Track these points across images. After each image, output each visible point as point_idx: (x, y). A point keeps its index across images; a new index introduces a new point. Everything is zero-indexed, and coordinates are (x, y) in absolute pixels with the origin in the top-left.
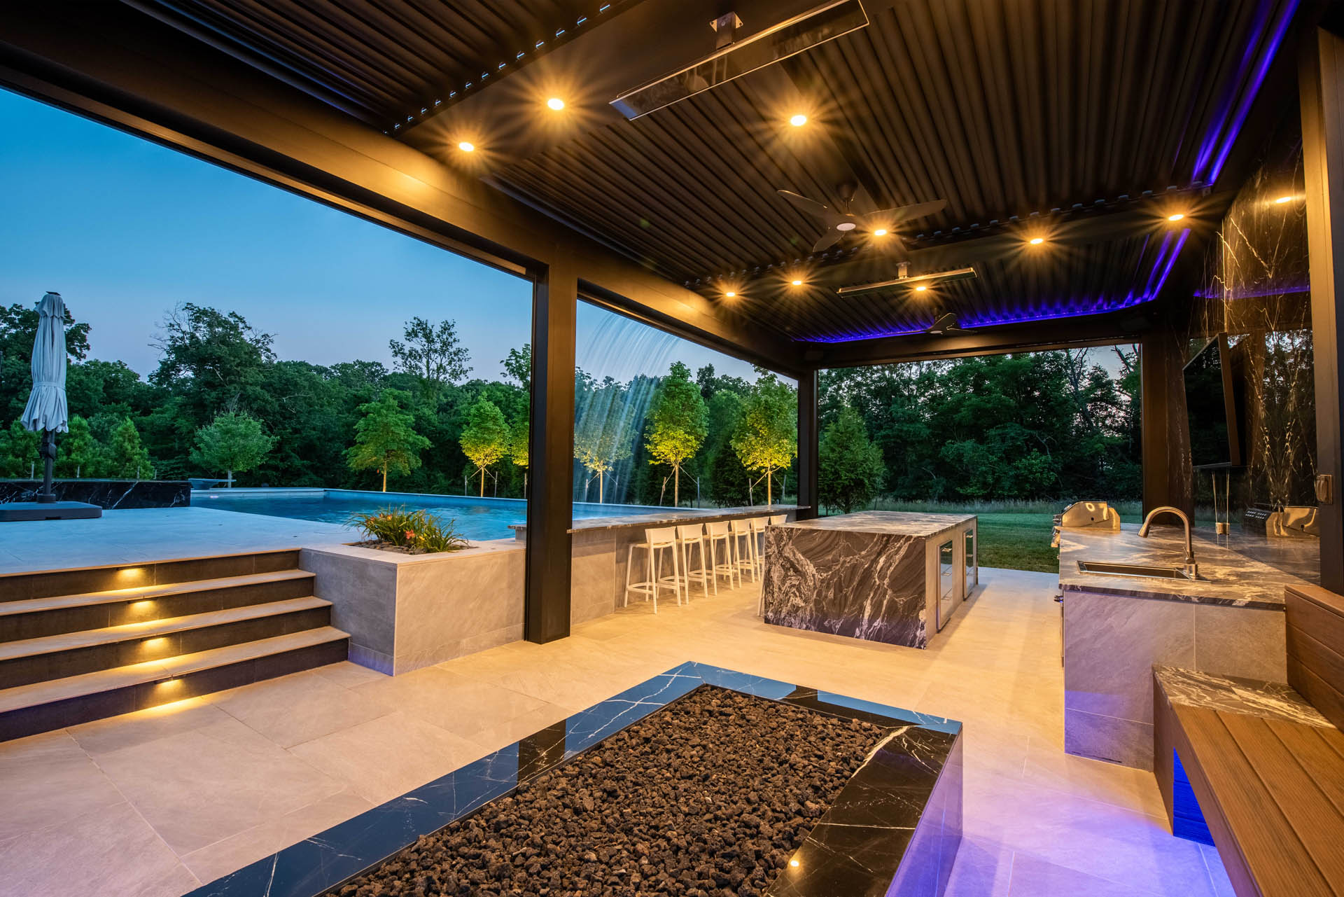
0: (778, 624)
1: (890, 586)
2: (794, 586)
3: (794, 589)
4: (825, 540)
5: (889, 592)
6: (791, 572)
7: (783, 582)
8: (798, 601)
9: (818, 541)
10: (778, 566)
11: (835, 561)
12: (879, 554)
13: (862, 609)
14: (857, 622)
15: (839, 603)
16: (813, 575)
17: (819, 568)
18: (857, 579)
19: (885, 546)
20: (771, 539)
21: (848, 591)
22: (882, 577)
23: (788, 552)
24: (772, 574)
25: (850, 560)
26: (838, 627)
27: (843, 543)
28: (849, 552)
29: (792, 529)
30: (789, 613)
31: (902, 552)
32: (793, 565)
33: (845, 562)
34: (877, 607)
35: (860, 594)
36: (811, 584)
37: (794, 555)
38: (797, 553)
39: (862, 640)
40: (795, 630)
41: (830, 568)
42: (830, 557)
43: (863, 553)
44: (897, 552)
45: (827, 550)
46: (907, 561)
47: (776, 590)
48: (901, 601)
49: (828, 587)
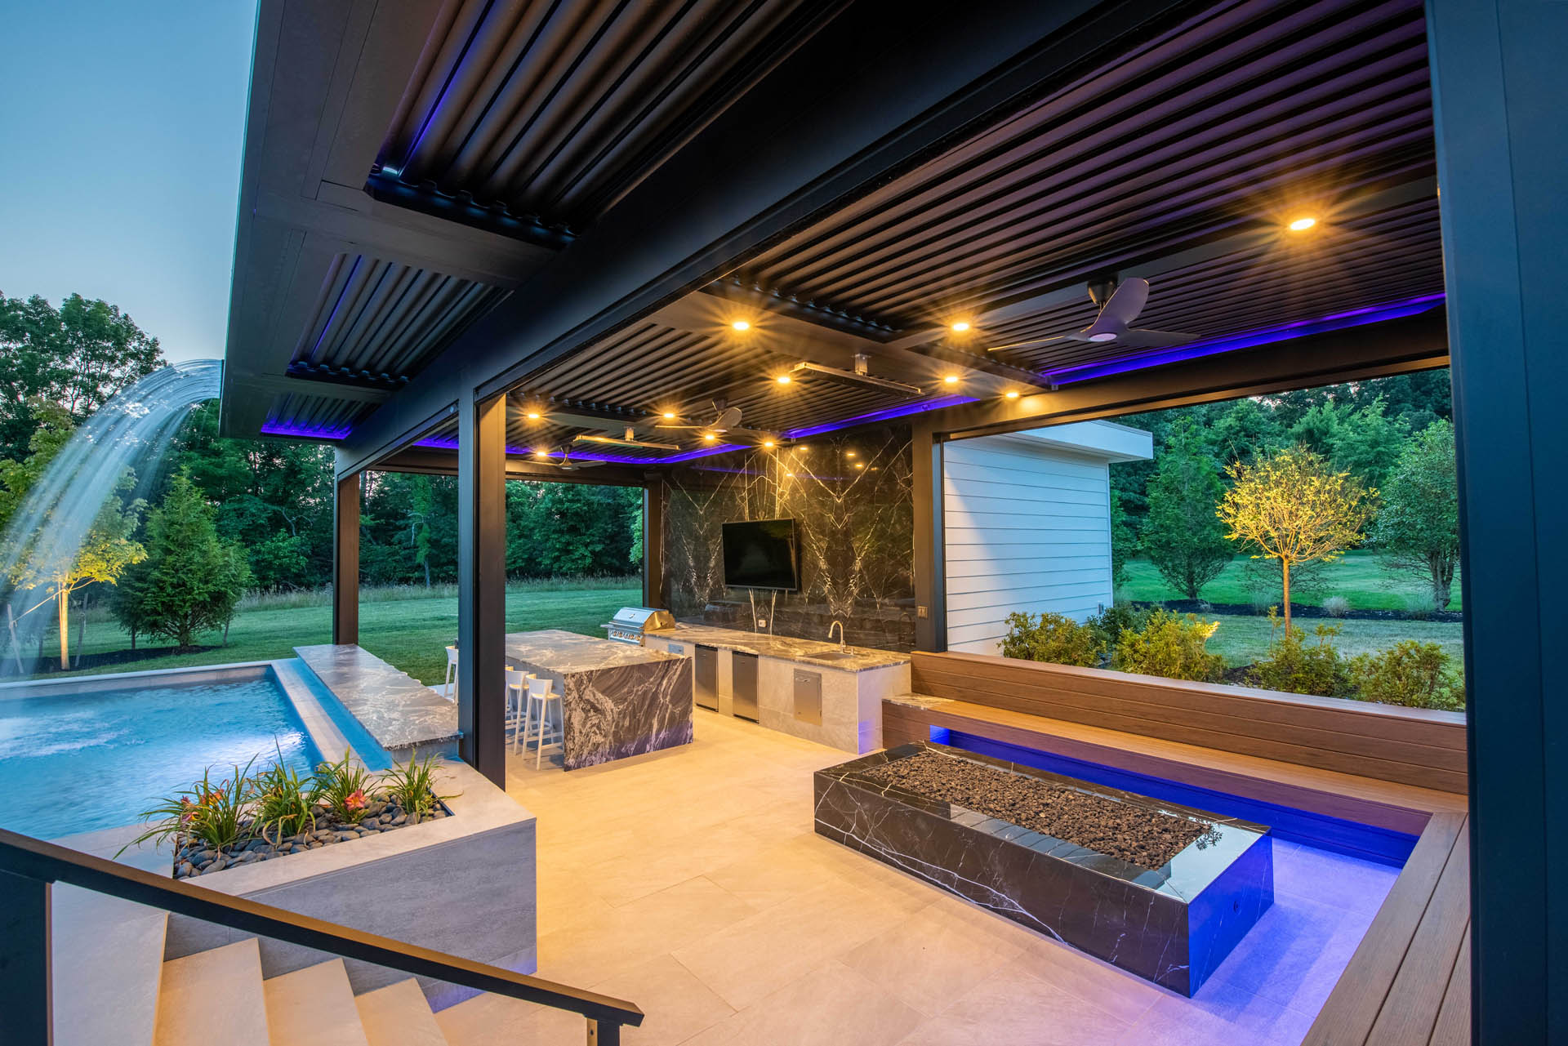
0: (579, 767)
1: (670, 701)
2: (593, 726)
3: (595, 728)
4: (621, 676)
5: (670, 706)
6: (592, 713)
7: (584, 725)
8: (599, 739)
9: (615, 678)
10: (579, 710)
11: (630, 692)
12: (663, 678)
13: (651, 726)
14: (647, 740)
15: (633, 729)
16: (612, 710)
17: (616, 703)
18: (647, 703)
19: (667, 670)
20: (572, 686)
21: (641, 715)
22: (664, 697)
23: (588, 695)
24: (572, 720)
25: (641, 688)
26: (633, 749)
27: (636, 674)
28: (641, 681)
29: (592, 672)
30: (590, 753)
31: (678, 673)
32: (594, 707)
33: (637, 691)
34: (661, 722)
35: (649, 715)
36: (610, 718)
37: (594, 696)
38: (596, 692)
39: (652, 752)
40: (596, 765)
41: (626, 700)
42: (626, 690)
43: (651, 680)
44: (674, 674)
45: (623, 684)
46: (681, 679)
47: (577, 734)
48: (677, 711)
49: (624, 718)
